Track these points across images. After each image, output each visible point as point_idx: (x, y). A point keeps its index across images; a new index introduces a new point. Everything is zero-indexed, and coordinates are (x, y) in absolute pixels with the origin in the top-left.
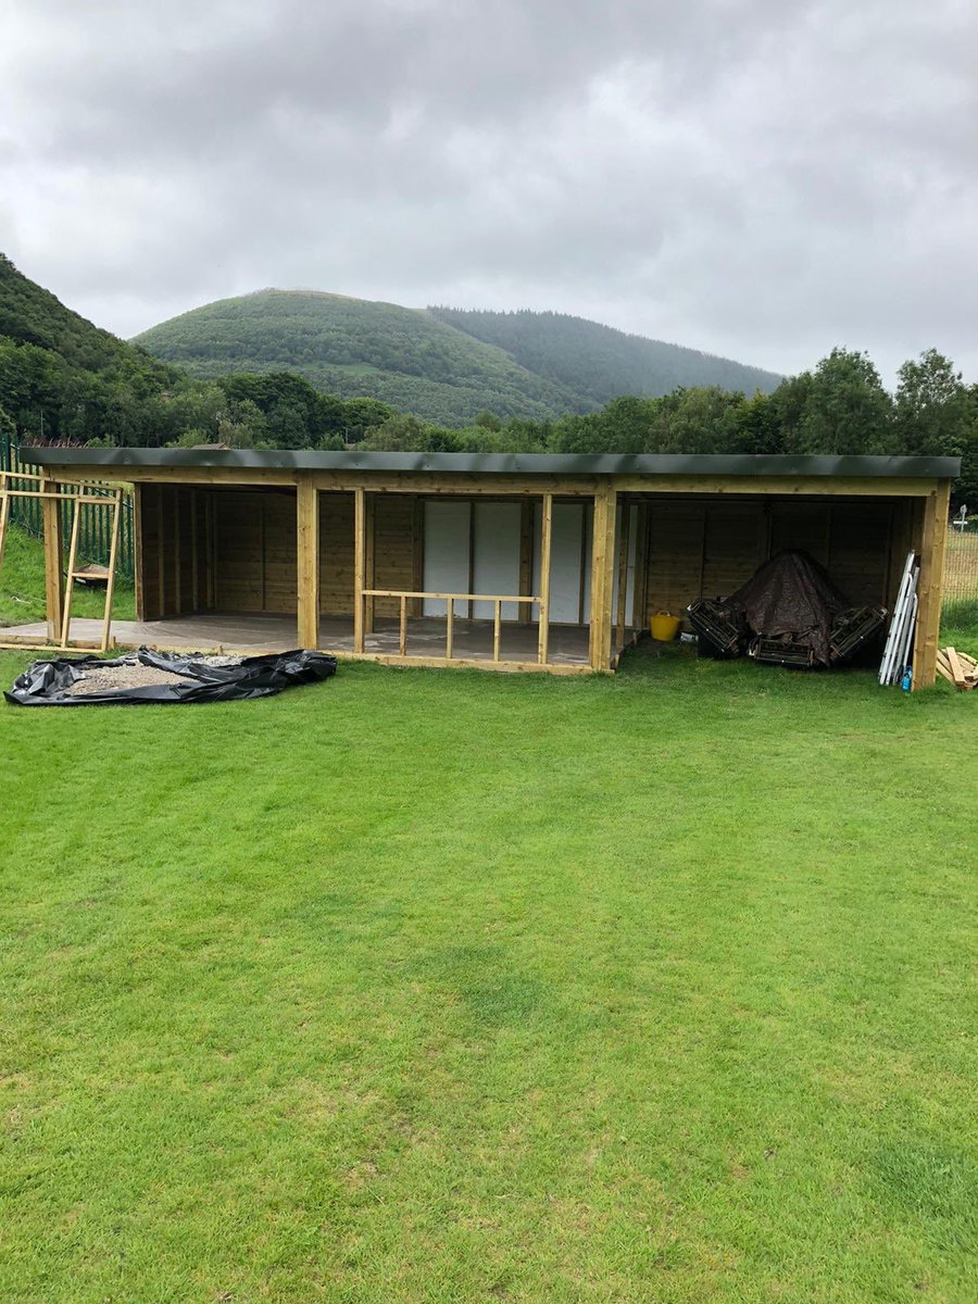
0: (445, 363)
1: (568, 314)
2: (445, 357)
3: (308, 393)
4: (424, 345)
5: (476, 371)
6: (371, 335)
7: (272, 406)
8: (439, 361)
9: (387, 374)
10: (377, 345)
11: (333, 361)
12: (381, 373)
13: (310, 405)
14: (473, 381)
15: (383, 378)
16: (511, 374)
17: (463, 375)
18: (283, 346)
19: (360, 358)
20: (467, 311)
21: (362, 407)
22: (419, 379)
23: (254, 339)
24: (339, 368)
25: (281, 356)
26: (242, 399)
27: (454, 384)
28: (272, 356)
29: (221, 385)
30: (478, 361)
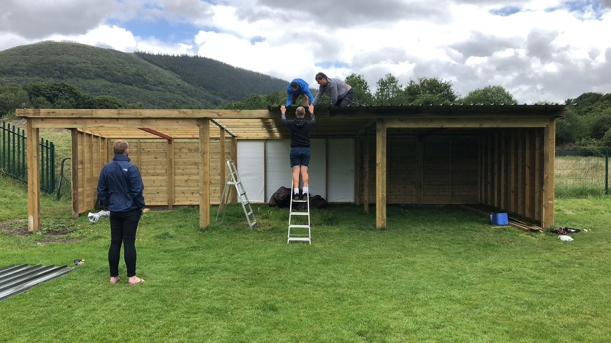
0: (145, 79)
1: (206, 57)
2: (145, 76)
3: (75, 93)
4: (134, 70)
5: (161, 83)
6: (105, 65)
7: (55, 100)
8: (141, 78)
9: (115, 84)
10: (108, 70)
11: (85, 78)
12: (111, 84)
13: (76, 99)
14: (160, 88)
15: (112, 86)
16: (179, 85)
17: (154, 85)
18: (56, 70)
19: (98, 76)
20: (155, 54)
21: (105, 100)
22: (131, 87)
23: (40, 66)
24: (88, 81)
25: (56, 75)
26: (38, 96)
27: (150, 90)
28: (50, 75)
29: (25, 89)
30: (161, 78)
